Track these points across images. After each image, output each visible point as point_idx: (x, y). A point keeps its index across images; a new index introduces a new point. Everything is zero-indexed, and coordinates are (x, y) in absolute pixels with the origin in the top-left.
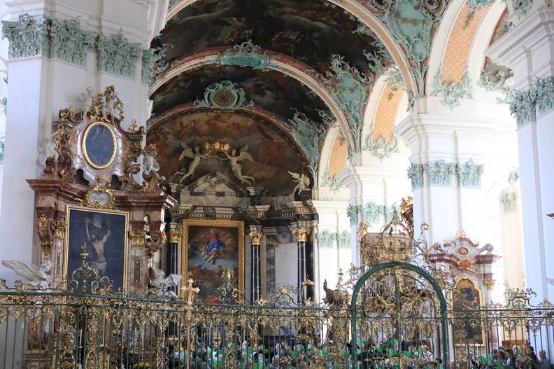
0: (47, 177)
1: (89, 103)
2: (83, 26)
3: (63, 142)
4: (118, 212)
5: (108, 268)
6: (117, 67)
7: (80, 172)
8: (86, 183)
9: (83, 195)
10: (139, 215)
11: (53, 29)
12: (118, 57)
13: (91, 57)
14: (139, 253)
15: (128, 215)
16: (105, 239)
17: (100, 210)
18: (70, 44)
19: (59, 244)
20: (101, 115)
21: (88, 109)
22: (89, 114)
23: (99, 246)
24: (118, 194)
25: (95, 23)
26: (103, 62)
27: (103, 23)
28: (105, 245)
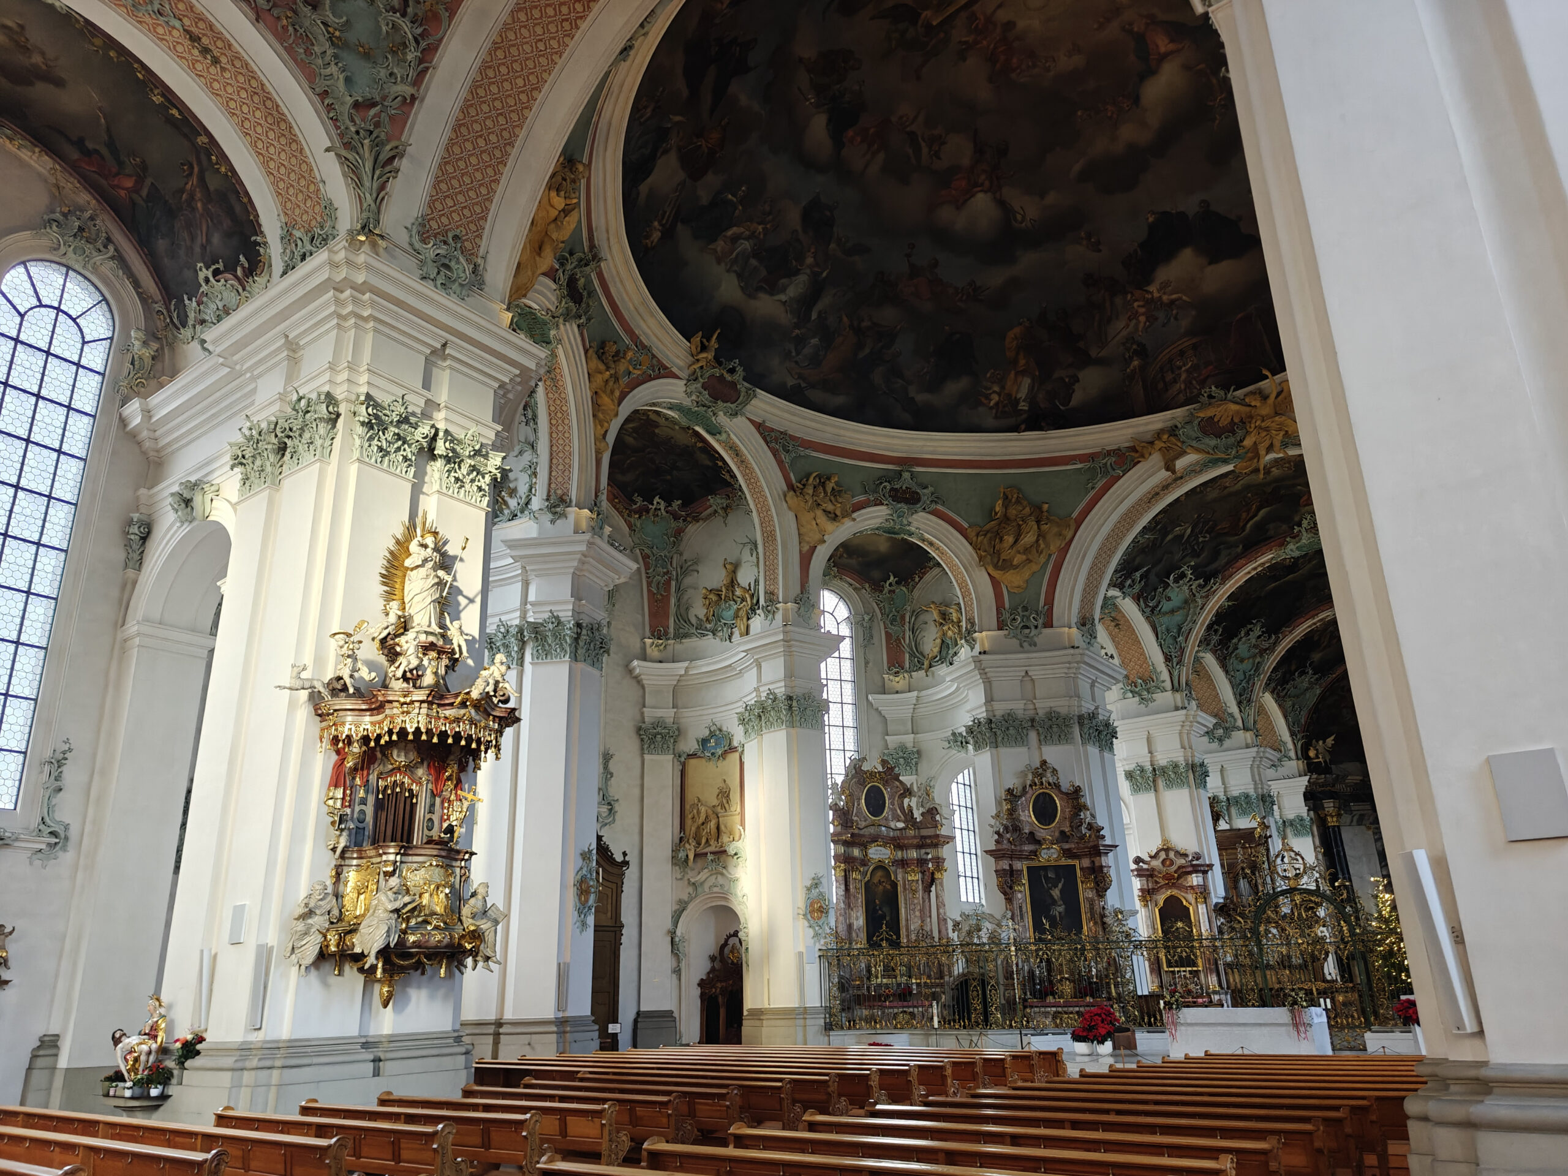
0: (1000, 847)
1: (1030, 777)
2: (1020, 714)
3: (1011, 814)
4: (1070, 862)
5: (1066, 909)
6: (1055, 737)
7: (1032, 834)
8: (1038, 843)
9: (1035, 853)
10: (1086, 862)
11: (993, 726)
12: (1055, 729)
13: (1033, 735)
14: (1090, 894)
15: (1076, 862)
16: (1060, 886)
17: (1053, 863)
18: (1012, 731)
19: (1019, 895)
20: (1042, 783)
21: (1028, 783)
22: (1031, 786)
23: (1056, 893)
24: (1066, 846)
25: (1031, 707)
26: (1042, 737)
27: (1037, 705)
28: (1061, 891)
